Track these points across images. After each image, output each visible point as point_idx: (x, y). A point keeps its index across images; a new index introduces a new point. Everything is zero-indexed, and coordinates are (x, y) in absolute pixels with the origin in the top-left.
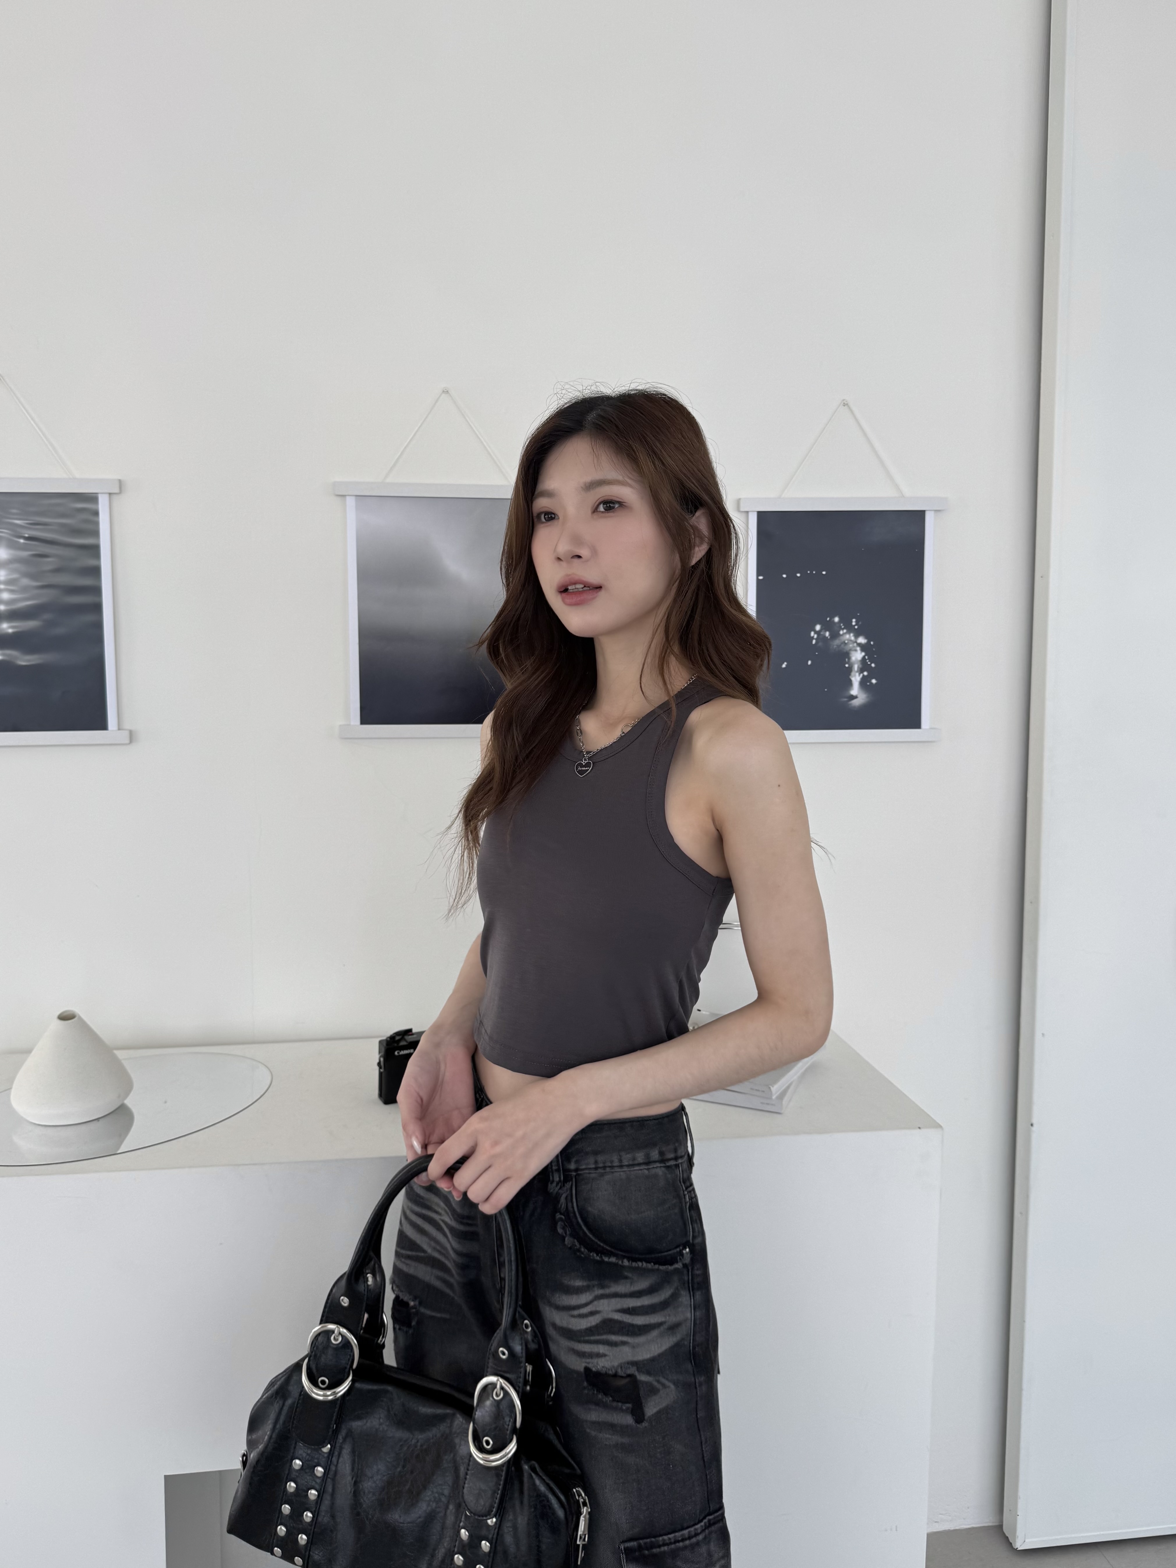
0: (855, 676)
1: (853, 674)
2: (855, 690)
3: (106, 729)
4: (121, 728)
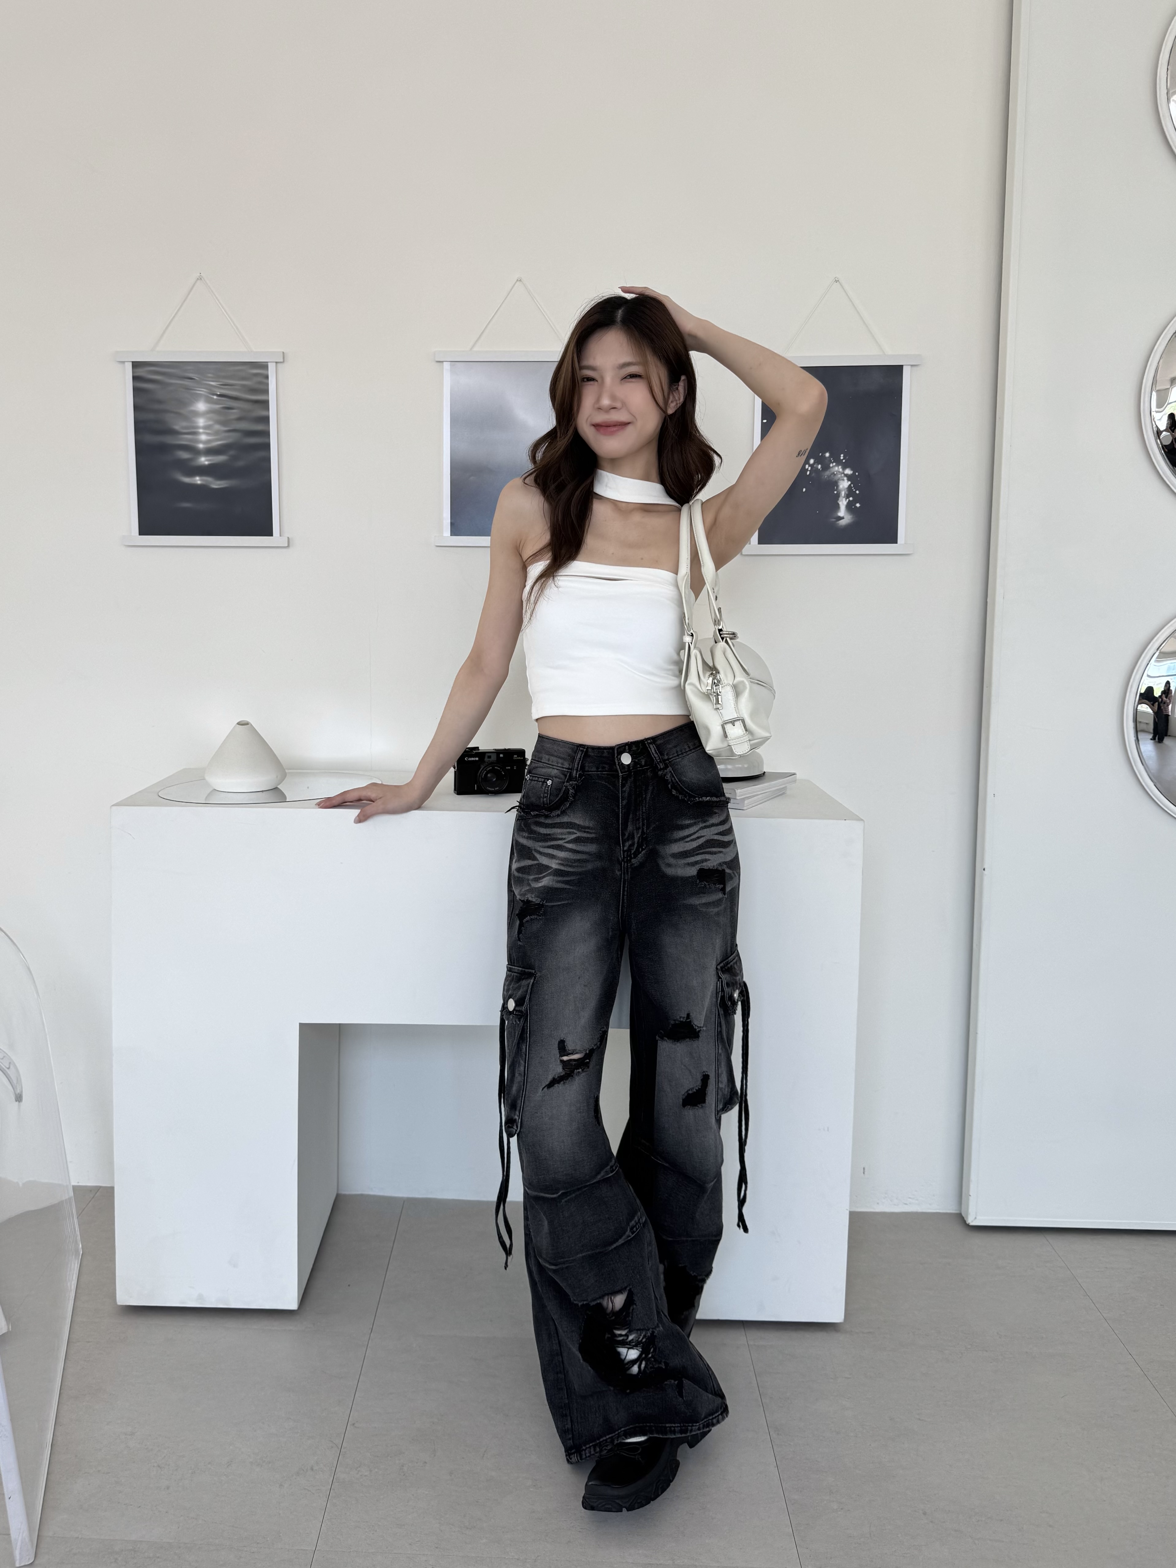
1: (840, 499)
3: (272, 535)
4: (280, 536)
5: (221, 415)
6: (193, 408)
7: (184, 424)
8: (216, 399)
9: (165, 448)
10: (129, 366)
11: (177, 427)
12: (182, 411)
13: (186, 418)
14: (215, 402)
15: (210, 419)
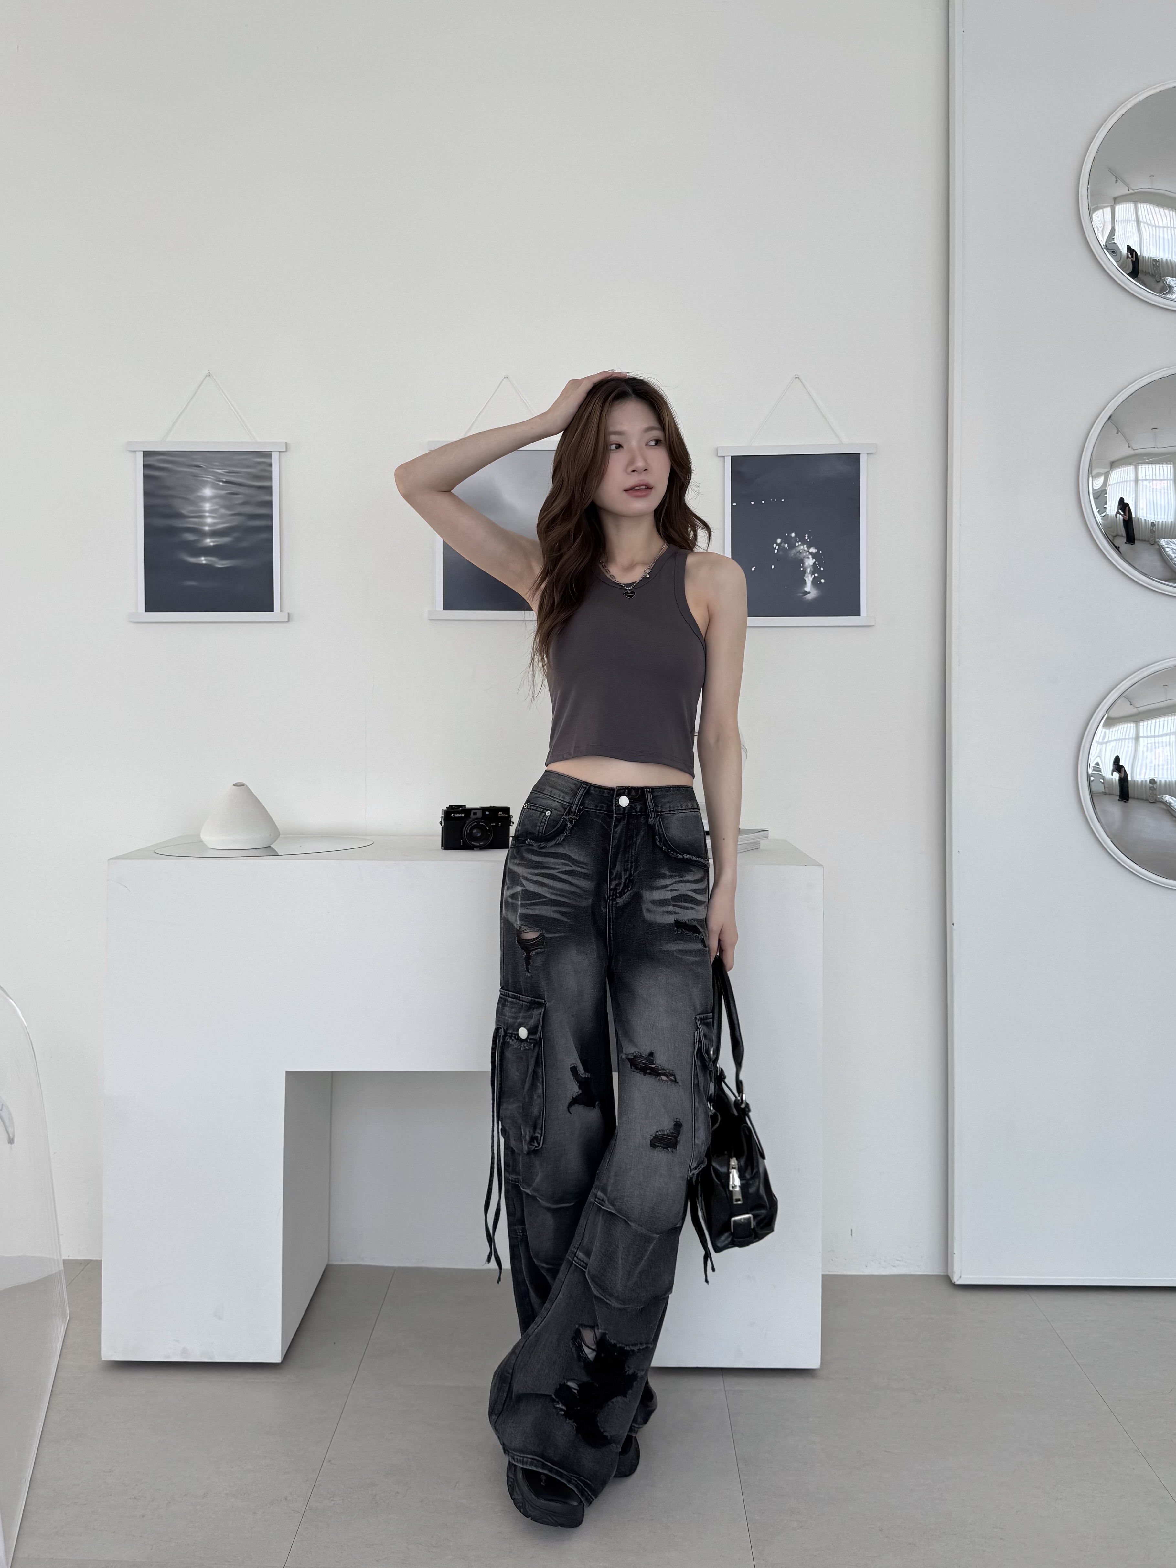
0: (808, 576)
1: (806, 575)
2: (808, 587)
3: (273, 611)
4: (281, 611)
5: (226, 500)
6: (199, 494)
7: (192, 508)
8: (222, 485)
9: (173, 531)
10: (140, 456)
11: (184, 512)
12: (189, 497)
13: (193, 503)
14: (222, 488)
15: (216, 504)
